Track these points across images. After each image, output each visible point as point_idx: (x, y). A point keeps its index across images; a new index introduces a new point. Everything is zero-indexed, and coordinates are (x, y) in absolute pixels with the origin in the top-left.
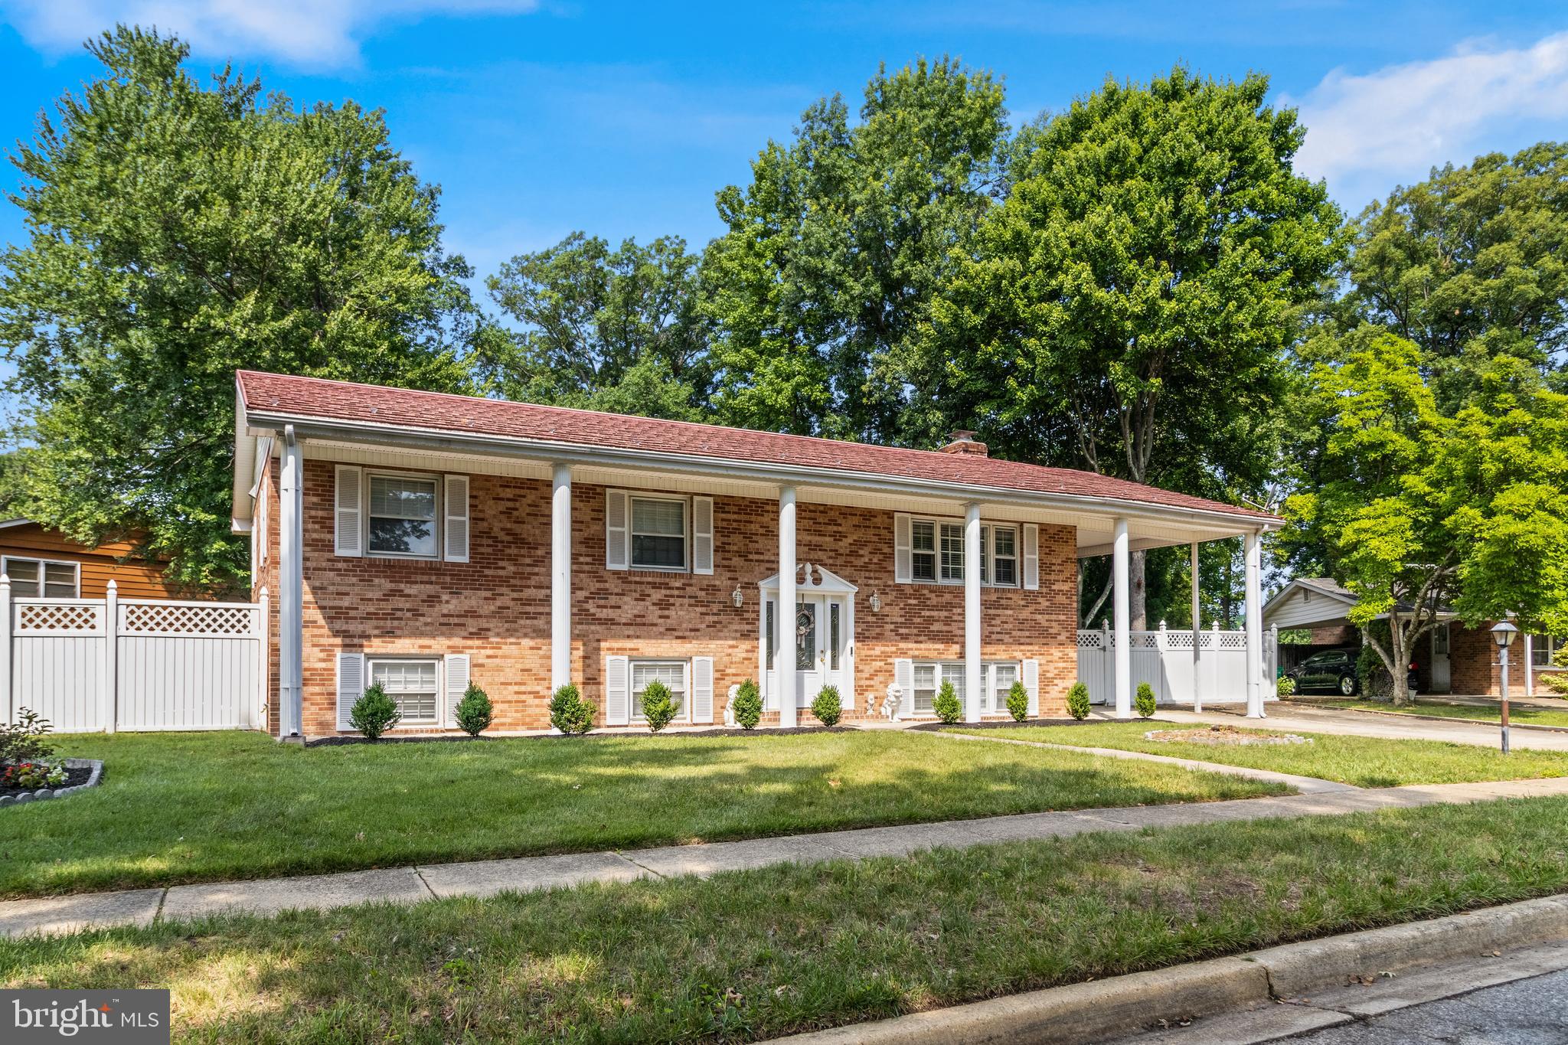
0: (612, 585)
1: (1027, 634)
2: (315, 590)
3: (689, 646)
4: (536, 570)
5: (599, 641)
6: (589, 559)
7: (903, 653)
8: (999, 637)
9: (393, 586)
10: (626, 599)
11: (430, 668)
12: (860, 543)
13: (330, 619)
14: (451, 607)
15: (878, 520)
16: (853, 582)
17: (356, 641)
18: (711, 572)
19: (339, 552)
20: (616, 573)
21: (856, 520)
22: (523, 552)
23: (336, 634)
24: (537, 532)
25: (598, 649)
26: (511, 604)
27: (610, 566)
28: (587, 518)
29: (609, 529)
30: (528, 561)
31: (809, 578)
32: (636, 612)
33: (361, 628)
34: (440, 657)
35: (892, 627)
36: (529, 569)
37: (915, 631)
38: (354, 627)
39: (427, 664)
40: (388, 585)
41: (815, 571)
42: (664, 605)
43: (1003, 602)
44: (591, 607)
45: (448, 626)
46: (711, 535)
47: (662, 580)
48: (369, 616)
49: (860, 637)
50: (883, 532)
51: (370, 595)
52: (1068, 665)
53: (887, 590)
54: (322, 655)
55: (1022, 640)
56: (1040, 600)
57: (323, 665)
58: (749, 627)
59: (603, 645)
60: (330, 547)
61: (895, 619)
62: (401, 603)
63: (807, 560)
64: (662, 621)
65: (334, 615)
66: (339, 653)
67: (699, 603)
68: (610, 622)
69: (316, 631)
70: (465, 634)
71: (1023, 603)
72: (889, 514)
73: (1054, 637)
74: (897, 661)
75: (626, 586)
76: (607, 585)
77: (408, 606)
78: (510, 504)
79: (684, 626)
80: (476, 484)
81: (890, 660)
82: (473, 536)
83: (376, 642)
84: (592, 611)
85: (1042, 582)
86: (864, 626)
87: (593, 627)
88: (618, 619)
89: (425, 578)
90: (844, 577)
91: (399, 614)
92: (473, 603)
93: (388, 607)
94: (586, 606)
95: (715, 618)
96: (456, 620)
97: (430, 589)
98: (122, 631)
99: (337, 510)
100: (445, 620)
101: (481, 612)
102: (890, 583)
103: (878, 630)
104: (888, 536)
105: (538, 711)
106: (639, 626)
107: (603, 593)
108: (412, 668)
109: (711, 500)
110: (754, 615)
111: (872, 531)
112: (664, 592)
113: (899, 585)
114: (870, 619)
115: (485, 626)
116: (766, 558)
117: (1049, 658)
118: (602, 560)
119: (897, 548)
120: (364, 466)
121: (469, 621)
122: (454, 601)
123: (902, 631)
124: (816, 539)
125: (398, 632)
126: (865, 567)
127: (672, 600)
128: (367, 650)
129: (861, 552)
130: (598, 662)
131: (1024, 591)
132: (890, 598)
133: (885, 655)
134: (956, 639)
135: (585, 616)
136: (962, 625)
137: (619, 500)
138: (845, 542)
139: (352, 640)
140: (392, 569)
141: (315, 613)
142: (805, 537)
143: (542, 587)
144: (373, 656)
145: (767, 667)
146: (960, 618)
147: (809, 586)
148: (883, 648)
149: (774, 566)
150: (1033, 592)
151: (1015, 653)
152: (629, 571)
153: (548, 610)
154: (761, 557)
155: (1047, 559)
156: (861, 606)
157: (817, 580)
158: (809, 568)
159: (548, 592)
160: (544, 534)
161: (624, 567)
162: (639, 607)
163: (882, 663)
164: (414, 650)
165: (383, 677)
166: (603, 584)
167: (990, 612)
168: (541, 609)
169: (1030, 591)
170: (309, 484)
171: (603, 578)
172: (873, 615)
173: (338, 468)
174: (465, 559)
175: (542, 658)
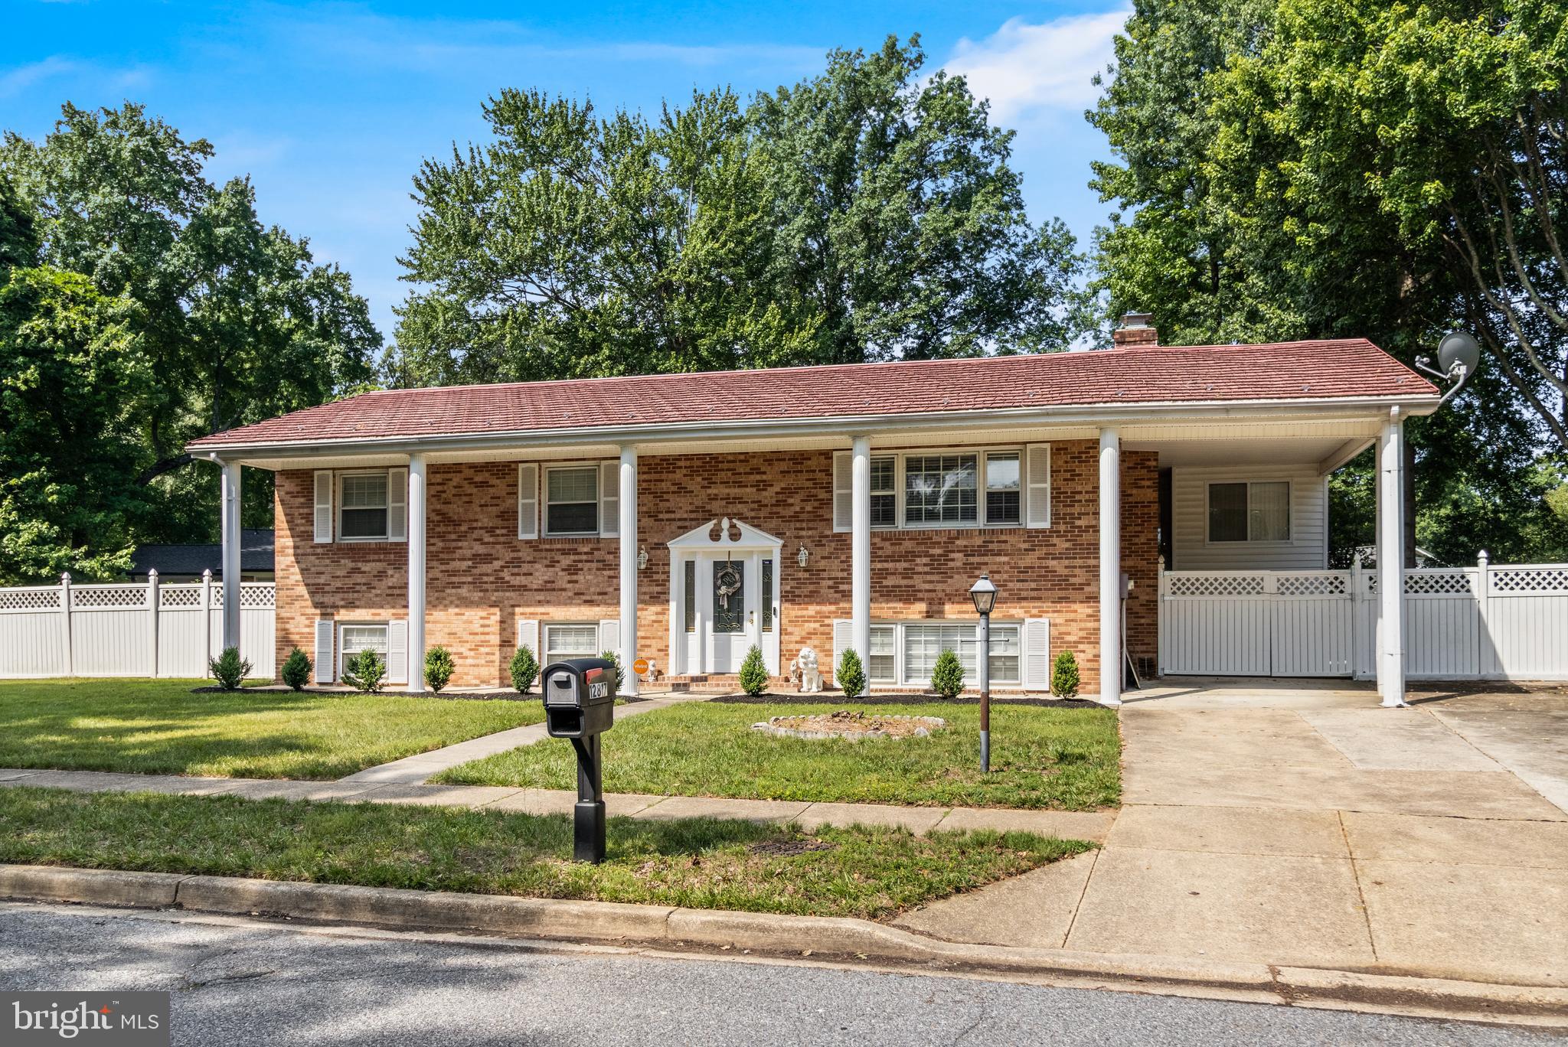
0: (525, 554)
1: (1033, 585)
2: (302, 571)
3: (597, 609)
4: (460, 544)
5: (513, 606)
6: (504, 531)
7: (847, 614)
9: (353, 564)
10: (537, 566)
11: (383, 632)
12: (788, 491)
13: (312, 593)
14: (394, 580)
15: (812, 464)
16: (778, 535)
17: (329, 610)
18: (617, 535)
19: (317, 540)
20: (528, 542)
21: (784, 466)
22: (450, 529)
23: (316, 605)
24: (461, 510)
25: (513, 614)
26: (440, 575)
27: (522, 536)
28: (503, 493)
29: (521, 501)
30: (453, 536)
31: (725, 534)
32: (546, 578)
33: (332, 599)
34: (387, 623)
35: (831, 583)
36: (454, 544)
38: (328, 599)
39: (380, 628)
40: (351, 565)
41: (733, 526)
42: (573, 570)
43: (994, 546)
44: (506, 575)
45: (393, 597)
46: (618, 499)
47: (571, 546)
48: (339, 590)
49: (786, 597)
50: (819, 475)
51: (338, 573)
54: (307, 622)
55: (1024, 594)
56: (1055, 540)
57: (307, 630)
58: (659, 589)
59: (517, 610)
60: (311, 537)
61: (833, 574)
62: (359, 578)
63: (724, 515)
64: (569, 586)
65: (315, 590)
66: (317, 619)
67: (607, 566)
68: (524, 588)
69: (304, 604)
70: (405, 603)
71: (1025, 545)
72: (827, 454)
73: (1079, 587)
74: (835, 621)
75: (537, 554)
76: (520, 554)
77: (364, 581)
78: (440, 488)
79: (592, 590)
81: (827, 621)
83: (342, 611)
84: (507, 578)
85: (1056, 517)
86: (793, 583)
87: (508, 594)
88: (530, 586)
89: (376, 557)
90: (769, 531)
91: (358, 588)
93: (350, 582)
94: (501, 574)
96: (398, 591)
97: (379, 566)
99: (316, 506)
100: (390, 592)
102: (827, 532)
103: (812, 587)
104: (825, 479)
106: (549, 592)
107: (516, 562)
108: (370, 632)
109: (618, 462)
110: (664, 577)
111: (805, 476)
112: (572, 557)
113: (840, 535)
114: (801, 575)
116: (678, 516)
117: (1072, 616)
118: (514, 531)
119: (836, 492)
120: (334, 469)
122: (397, 575)
123: (843, 587)
124: (735, 491)
125: (357, 603)
126: (795, 517)
127: (580, 565)
128: (337, 618)
129: (790, 501)
130: (513, 626)
131: (1029, 531)
132: (826, 551)
133: (821, 617)
134: (920, 595)
135: (502, 584)
136: (929, 578)
137: (529, 472)
138: (771, 492)
139: (326, 611)
140: (353, 552)
141: (302, 590)
142: (723, 491)
143: (464, 559)
144: (343, 623)
145: (687, 630)
146: (927, 569)
147: (725, 542)
148: (818, 608)
149: (687, 524)
150: (1043, 531)
151: (1013, 611)
152: (540, 540)
153: (470, 579)
154: (672, 516)
155: (1068, 488)
156: (789, 560)
157: (735, 536)
158: (725, 523)
159: (470, 563)
160: (466, 511)
161: (534, 536)
162: (549, 574)
163: (817, 625)
164: (369, 618)
165: (354, 639)
166: (515, 555)
167: (972, 559)
168: (464, 579)
169: (1037, 531)
170: (299, 489)
171: (515, 550)
172: (806, 570)
173: (316, 473)
174: (404, 539)
175: (465, 622)
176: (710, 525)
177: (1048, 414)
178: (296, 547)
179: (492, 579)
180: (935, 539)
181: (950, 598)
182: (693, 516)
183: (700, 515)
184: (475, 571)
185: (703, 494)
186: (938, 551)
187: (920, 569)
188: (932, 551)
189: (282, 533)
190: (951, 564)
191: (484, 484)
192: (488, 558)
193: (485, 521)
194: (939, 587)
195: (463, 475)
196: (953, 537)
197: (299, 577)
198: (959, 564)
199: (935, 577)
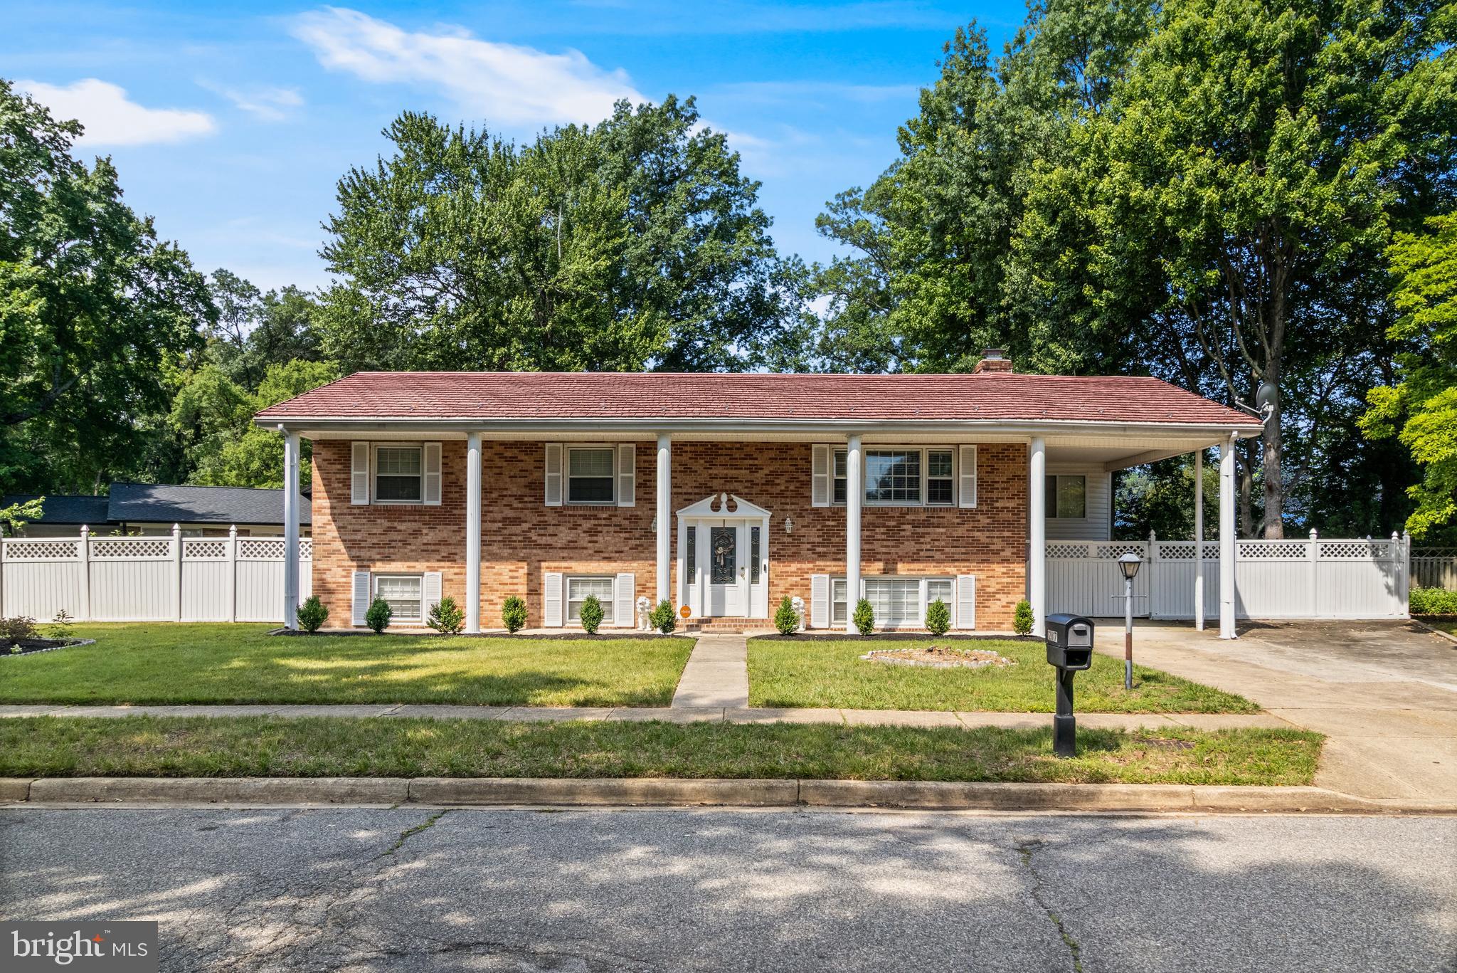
0: (550, 518)
1: (963, 550)
2: (339, 529)
3: (614, 564)
5: (540, 561)
6: (532, 499)
7: (821, 570)
8: (929, 553)
9: (389, 524)
10: (561, 528)
11: (416, 582)
12: (775, 474)
13: (348, 548)
14: (429, 538)
15: (795, 453)
16: (768, 508)
17: (365, 563)
18: (633, 504)
19: (354, 502)
20: (553, 509)
21: (772, 454)
23: (352, 559)
25: (540, 568)
27: (548, 504)
28: (531, 467)
29: (547, 474)
31: (724, 506)
32: (569, 539)
33: (368, 554)
34: (422, 575)
35: (809, 546)
36: (486, 509)
37: (833, 550)
38: (364, 553)
39: (414, 579)
40: (386, 524)
41: (730, 500)
42: (593, 532)
43: (935, 521)
44: (533, 535)
45: (427, 552)
46: (634, 475)
47: (592, 513)
48: (374, 546)
49: (773, 556)
50: (800, 462)
51: (375, 531)
52: (1015, 580)
53: (804, 513)
54: (344, 573)
55: (956, 557)
56: (979, 517)
57: (344, 580)
59: (543, 564)
60: (348, 499)
61: (812, 540)
62: (395, 536)
63: (722, 491)
64: (591, 546)
65: (351, 545)
66: (354, 571)
67: (623, 530)
68: (549, 546)
69: (340, 557)
70: (438, 559)
71: (958, 521)
72: (807, 446)
73: (997, 553)
74: (813, 576)
75: (561, 519)
76: (547, 519)
77: (399, 538)
79: (610, 549)
80: (447, 447)
81: (806, 577)
82: (444, 486)
83: (379, 564)
84: (534, 538)
85: (981, 500)
86: (780, 546)
87: (535, 551)
88: (555, 545)
89: (411, 518)
90: (760, 504)
91: (394, 544)
92: (445, 534)
93: (386, 539)
94: (529, 535)
95: (638, 542)
96: (433, 548)
97: (415, 526)
98: (239, 558)
99: (353, 473)
100: (425, 549)
101: (451, 541)
102: (807, 508)
103: (794, 549)
104: (804, 465)
105: (491, 614)
106: (572, 550)
107: (542, 525)
108: (405, 582)
109: (635, 446)
111: (789, 462)
112: (593, 522)
113: (817, 509)
114: (785, 539)
115: (454, 551)
116: (684, 490)
117: (991, 573)
118: (541, 499)
119: (814, 475)
120: (370, 442)
121: (442, 548)
122: (431, 534)
123: (819, 550)
124: (732, 473)
125: (393, 558)
126: (781, 494)
127: (599, 529)
128: (373, 570)
129: (777, 481)
130: (539, 577)
131: (961, 510)
132: (806, 521)
133: (801, 573)
134: (878, 556)
135: (528, 543)
136: (885, 543)
137: (555, 452)
138: (761, 474)
139: (363, 563)
140: (389, 513)
141: (339, 545)
142: (721, 471)
143: (494, 522)
144: (377, 574)
145: (689, 582)
146: (884, 536)
147: (724, 512)
148: (799, 566)
149: (692, 497)
150: (971, 510)
151: (948, 570)
152: (564, 507)
153: (500, 538)
154: (680, 490)
155: (989, 478)
156: (777, 528)
157: (732, 507)
158: (724, 497)
160: (497, 481)
161: (559, 504)
162: (572, 535)
163: (798, 579)
164: (404, 570)
165: (387, 588)
166: (542, 519)
167: (918, 530)
168: (494, 538)
169: (967, 510)
170: (336, 457)
171: (541, 514)
172: (789, 536)
173: (353, 444)
174: (439, 503)
175: (496, 574)
176: (712, 499)
177: (1000, 425)
178: (332, 508)
179: (520, 538)
180: (891, 514)
181: (901, 559)
182: (700, 491)
183: (703, 491)
184: (505, 532)
185: (706, 474)
186: (893, 523)
187: (879, 537)
188: (888, 523)
189: (318, 495)
190: (902, 533)
191: (513, 459)
192: (517, 521)
193: (515, 490)
194: (893, 550)
195: (493, 451)
196: (904, 513)
197: (336, 534)
198: (908, 533)
199: (891, 543)
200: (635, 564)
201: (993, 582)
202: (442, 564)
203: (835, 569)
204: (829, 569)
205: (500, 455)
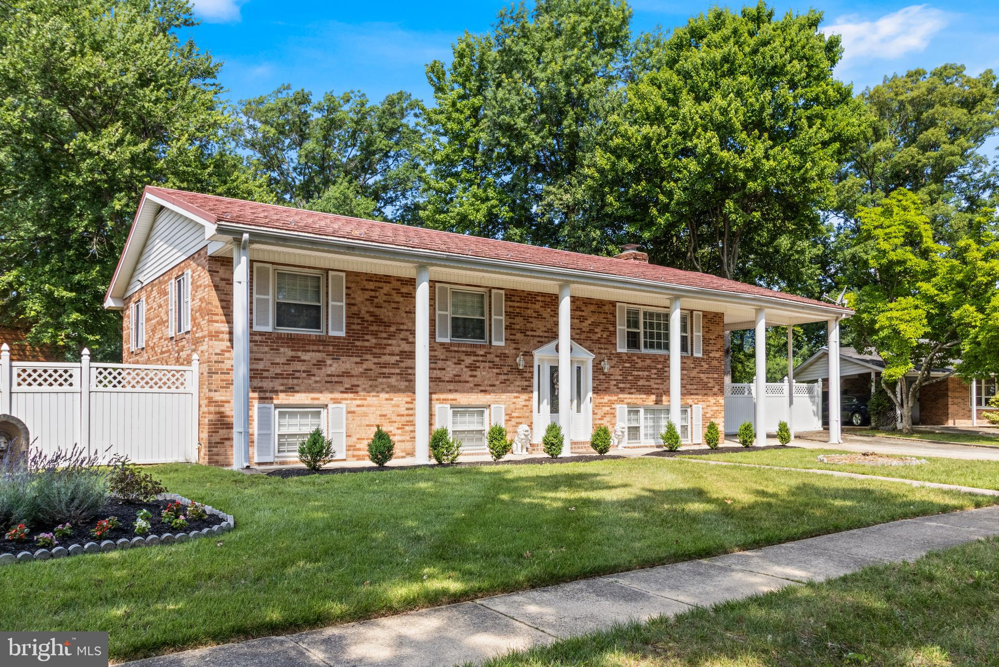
0: (440, 353)
1: (695, 387)
3: (489, 397)
4: (390, 342)
5: (431, 394)
7: (622, 401)
9: (293, 354)
10: (449, 363)
11: (318, 415)
12: (595, 324)
13: (251, 378)
14: (333, 369)
15: (606, 308)
16: (592, 351)
17: (268, 395)
18: (502, 344)
19: (256, 328)
20: (442, 344)
21: (593, 308)
22: (381, 328)
23: (255, 390)
24: (390, 314)
25: (431, 399)
26: (373, 367)
27: (439, 339)
29: (438, 312)
30: (384, 335)
32: (454, 372)
33: (271, 385)
34: (325, 407)
35: (615, 382)
36: (385, 342)
37: (628, 386)
38: (267, 384)
39: (315, 412)
40: (290, 353)
42: (473, 367)
45: (332, 383)
46: (503, 318)
47: (472, 350)
48: (277, 376)
49: (596, 390)
50: (610, 316)
51: (277, 360)
52: (719, 409)
53: (612, 357)
54: (245, 405)
55: (692, 392)
56: (703, 364)
58: (527, 383)
59: (434, 396)
61: (617, 378)
62: (299, 366)
64: (471, 379)
65: (252, 375)
66: (256, 404)
67: (495, 366)
68: (439, 380)
70: (343, 389)
71: (692, 366)
72: (613, 304)
73: (711, 389)
74: (617, 407)
75: (448, 354)
77: (303, 368)
78: (373, 294)
79: (486, 382)
80: (350, 278)
81: (613, 406)
82: (348, 317)
83: (282, 395)
85: (704, 352)
86: (597, 382)
88: (443, 378)
89: (315, 348)
90: (586, 348)
91: (297, 375)
92: (348, 366)
93: (290, 369)
95: (506, 377)
96: (336, 379)
97: (319, 356)
99: (255, 296)
100: (329, 379)
101: (353, 373)
102: (614, 352)
103: (606, 385)
104: (613, 319)
106: (457, 383)
107: (434, 359)
108: (305, 415)
109: (503, 292)
110: (530, 375)
111: (603, 315)
112: (473, 358)
113: (619, 354)
114: (602, 377)
115: (356, 383)
116: (537, 334)
117: (708, 404)
118: (433, 335)
119: (618, 327)
120: (273, 263)
121: (345, 380)
122: (335, 365)
123: (621, 385)
125: (297, 388)
126: (598, 341)
127: (478, 364)
128: (275, 402)
129: (596, 330)
131: (694, 358)
132: (613, 362)
133: (610, 403)
134: (653, 391)
136: (657, 381)
137: (443, 292)
138: (586, 324)
139: (265, 394)
140: (293, 341)
143: (393, 355)
144: (279, 406)
145: (538, 411)
146: (655, 376)
148: (609, 398)
149: (543, 339)
150: (699, 358)
151: (688, 401)
152: (449, 343)
153: (398, 371)
154: (534, 333)
155: (707, 336)
156: (597, 368)
159: (398, 358)
160: (395, 315)
161: (448, 340)
162: (457, 369)
163: (608, 408)
164: (308, 402)
165: (285, 421)
166: (434, 353)
168: (393, 371)
169: (697, 358)
171: (432, 349)
173: (255, 265)
174: (343, 334)
175: (394, 406)
176: (556, 342)
180: (660, 359)
181: (664, 393)
182: (546, 334)
183: (549, 335)
184: (402, 365)
185: (552, 320)
186: (660, 366)
187: (653, 376)
188: (657, 366)
189: (216, 318)
190: (665, 374)
191: (408, 295)
192: (412, 355)
193: (410, 325)
194: (661, 386)
196: (666, 358)
199: (659, 381)
200: (504, 396)
201: (709, 410)
202: (345, 396)
203: (629, 401)
204: (626, 401)
205: (397, 290)
